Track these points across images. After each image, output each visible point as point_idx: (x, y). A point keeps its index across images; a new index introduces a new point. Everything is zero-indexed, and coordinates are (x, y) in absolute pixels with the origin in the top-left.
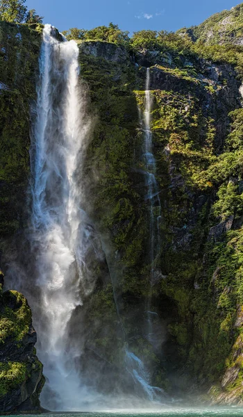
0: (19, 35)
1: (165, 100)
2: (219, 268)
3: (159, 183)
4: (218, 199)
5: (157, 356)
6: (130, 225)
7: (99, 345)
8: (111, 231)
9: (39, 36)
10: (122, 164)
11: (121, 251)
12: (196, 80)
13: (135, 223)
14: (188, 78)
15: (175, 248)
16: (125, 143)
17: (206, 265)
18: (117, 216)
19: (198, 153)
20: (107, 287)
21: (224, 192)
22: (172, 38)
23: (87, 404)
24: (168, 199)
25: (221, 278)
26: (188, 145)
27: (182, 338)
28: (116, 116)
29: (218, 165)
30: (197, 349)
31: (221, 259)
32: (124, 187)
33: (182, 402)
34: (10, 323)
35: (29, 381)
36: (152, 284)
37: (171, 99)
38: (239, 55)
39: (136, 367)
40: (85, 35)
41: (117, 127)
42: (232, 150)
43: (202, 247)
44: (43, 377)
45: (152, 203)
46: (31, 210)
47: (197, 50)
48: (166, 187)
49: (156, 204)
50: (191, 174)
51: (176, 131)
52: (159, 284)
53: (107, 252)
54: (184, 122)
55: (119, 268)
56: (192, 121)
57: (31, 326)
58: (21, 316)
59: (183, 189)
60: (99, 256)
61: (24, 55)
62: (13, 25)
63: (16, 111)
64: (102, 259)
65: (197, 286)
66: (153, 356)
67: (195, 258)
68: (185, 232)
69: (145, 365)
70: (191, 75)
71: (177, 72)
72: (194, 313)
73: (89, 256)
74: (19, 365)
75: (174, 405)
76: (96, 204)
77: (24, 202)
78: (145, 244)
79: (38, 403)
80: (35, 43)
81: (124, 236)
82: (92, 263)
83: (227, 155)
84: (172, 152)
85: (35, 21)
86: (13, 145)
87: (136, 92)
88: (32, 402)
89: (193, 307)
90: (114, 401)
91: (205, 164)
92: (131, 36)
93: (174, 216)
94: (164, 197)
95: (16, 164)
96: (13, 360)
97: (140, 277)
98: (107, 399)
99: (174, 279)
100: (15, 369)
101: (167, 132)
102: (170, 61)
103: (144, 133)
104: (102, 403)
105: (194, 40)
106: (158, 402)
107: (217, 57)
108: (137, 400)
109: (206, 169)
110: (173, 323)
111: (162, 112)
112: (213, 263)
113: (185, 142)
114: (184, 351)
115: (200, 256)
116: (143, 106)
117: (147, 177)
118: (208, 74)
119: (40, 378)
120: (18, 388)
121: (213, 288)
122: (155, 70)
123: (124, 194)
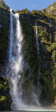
0: (4, 12)
1: (40, 28)
2: (53, 72)
3: (40, 50)
4: (52, 55)
5: (41, 95)
6: (34, 60)
7: (27, 92)
8: (29, 62)
9: (9, 12)
10: (31, 45)
11: (32, 67)
12: (47, 23)
13: (35, 60)
14: (45, 23)
15: (44, 67)
16: (32, 40)
17: (50, 72)
18: (30, 58)
19: (48, 43)
20: (28, 76)
21: (54, 53)
22: (40, 12)
23: (24, 108)
24: (42, 54)
25: (53, 75)
26: (46, 40)
27: (46, 90)
28: (29, 33)
29: (52, 46)
30: (49, 93)
31: (53, 70)
32: (32, 51)
33: (46, 108)
34: (2, 85)
35: (7, 101)
36: (39, 76)
37: (42, 28)
38: (55, 17)
39: (36, 98)
40: (20, 12)
41: (30, 36)
42: (55, 42)
43: (49, 67)
44: (12, 100)
45: (39, 55)
46: (8, 57)
47: (46, 15)
48: (41, 51)
49: (40, 55)
50: (47, 48)
51: (43, 37)
52: (40, 76)
53: (28, 67)
54: (45, 34)
55: (31, 71)
56: (47, 34)
57: (8, 86)
58: (6, 83)
59: (45, 52)
60: (26, 69)
61: (6, 17)
62: (3, 9)
63: (4, 32)
64: (27, 69)
65: (49, 77)
66: (40, 95)
67: (48, 70)
68: (46, 63)
69: (38, 97)
70: (46, 22)
71: (42, 21)
72: (48, 84)
73: (24, 68)
74: (5, 97)
75: (45, 109)
76: (25, 55)
77: (6, 55)
78: (37, 65)
79: (10, 108)
80: (9, 14)
81: (32, 63)
82: (25, 70)
83: (54, 43)
84: (43, 42)
85: (8, 8)
86: (4, 41)
87: (34, 26)
88: (8, 107)
89: (48, 82)
90: (31, 107)
91: (50, 45)
92: (31, 12)
93: (43, 58)
94: (41, 53)
95: (4, 46)
96: (3, 95)
97: (36, 74)
98: (29, 107)
99: (44, 75)
100: (3, 98)
101: (41, 37)
102: (41, 18)
103: (36, 37)
104: (28, 108)
105: (45, 12)
106: (41, 108)
107: (51, 17)
108: (36, 107)
109: (50, 47)
110: (44, 86)
111: (40, 32)
112: (52, 71)
113: (45, 39)
114: (46, 94)
115: (49, 69)
116: (35, 30)
117: (37, 48)
118: (49, 22)
119: (11, 101)
120: (4, 103)
121: (52, 77)
122: (37, 20)
123: (32, 53)
